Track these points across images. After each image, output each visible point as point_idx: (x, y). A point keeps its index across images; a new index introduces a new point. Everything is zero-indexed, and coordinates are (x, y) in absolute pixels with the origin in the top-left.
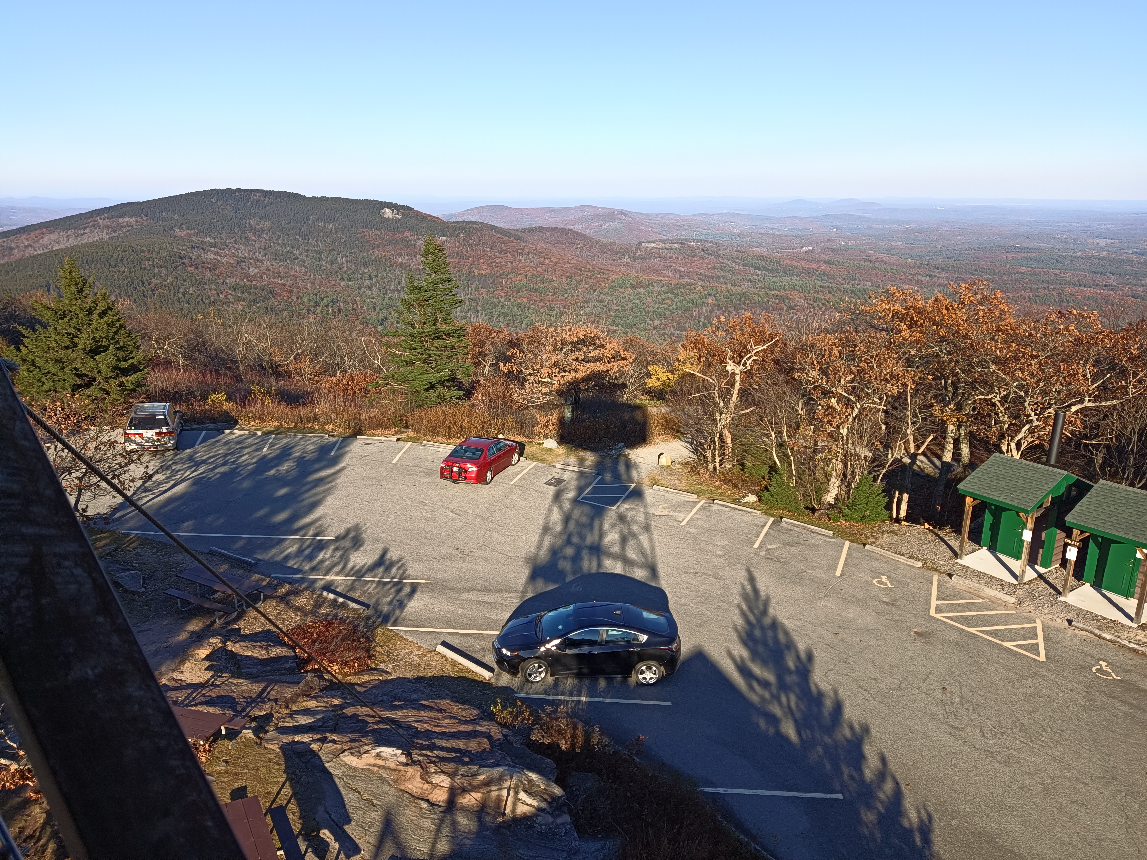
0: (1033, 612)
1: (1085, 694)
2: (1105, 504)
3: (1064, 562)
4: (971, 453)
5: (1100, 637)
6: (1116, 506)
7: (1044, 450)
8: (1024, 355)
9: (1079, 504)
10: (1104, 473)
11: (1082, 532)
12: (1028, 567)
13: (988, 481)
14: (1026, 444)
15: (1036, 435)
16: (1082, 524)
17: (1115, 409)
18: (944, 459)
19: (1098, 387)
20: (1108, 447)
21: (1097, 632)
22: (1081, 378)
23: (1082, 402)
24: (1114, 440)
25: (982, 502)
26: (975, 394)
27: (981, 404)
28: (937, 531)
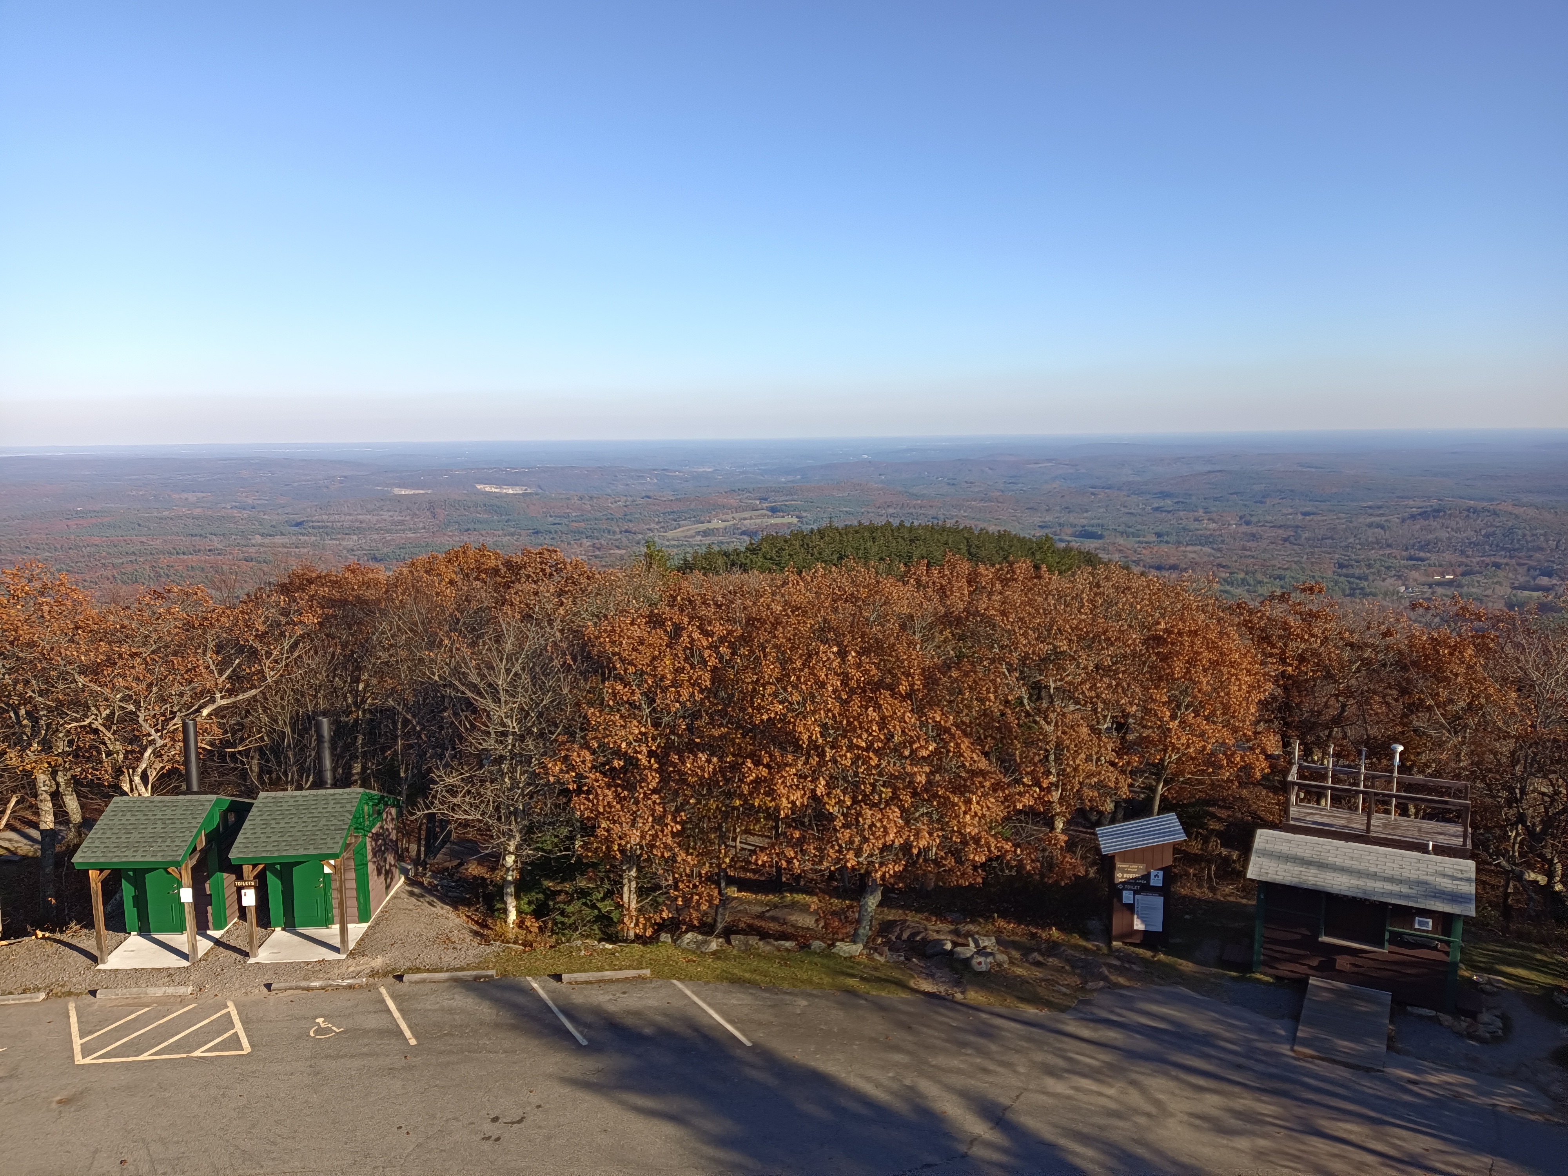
0: (220, 995)
1: (309, 1069)
2: (273, 822)
3: (243, 912)
4: (82, 806)
5: (308, 989)
6: (286, 820)
7: (181, 775)
8: (120, 656)
9: (242, 831)
10: (263, 783)
11: (255, 866)
12: (198, 937)
13: (114, 839)
14: (155, 774)
15: (165, 758)
16: (251, 855)
17: (256, 701)
18: (43, 826)
19: (229, 678)
20: (260, 749)
21: (304, 984)
22: (203, 671)
23: (213, 700)
24: (266, 738)
25: (113, 870)
26: (66, 723)
27: (78, 734)
28: (58, 936)
